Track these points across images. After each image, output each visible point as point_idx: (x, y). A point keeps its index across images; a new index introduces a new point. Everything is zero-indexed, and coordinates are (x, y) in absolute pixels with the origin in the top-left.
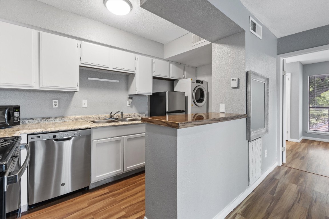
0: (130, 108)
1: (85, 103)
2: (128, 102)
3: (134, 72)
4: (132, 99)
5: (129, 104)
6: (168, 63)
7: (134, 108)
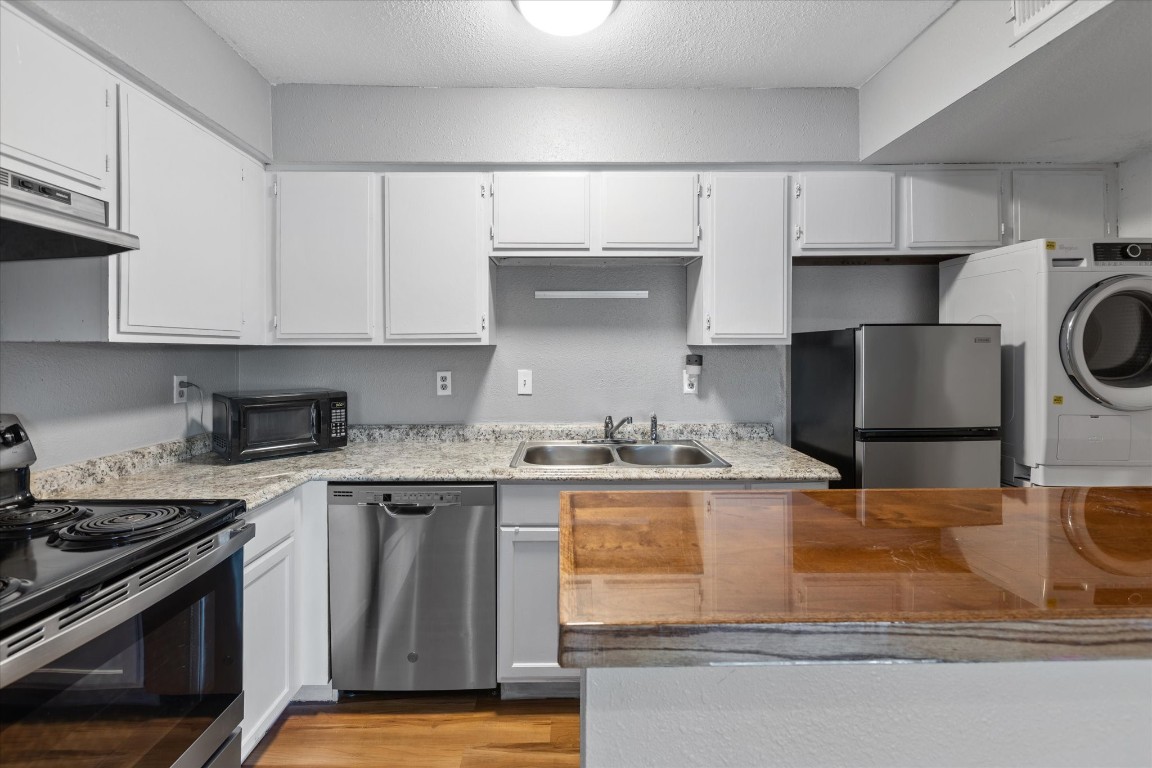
0: (696, 400)
1: (525, 380)
2: (686, 376)
3: (697, 249)
4: (701, 364)
5: (691, 385)
6: (886, 177)
7: (713, 397)
